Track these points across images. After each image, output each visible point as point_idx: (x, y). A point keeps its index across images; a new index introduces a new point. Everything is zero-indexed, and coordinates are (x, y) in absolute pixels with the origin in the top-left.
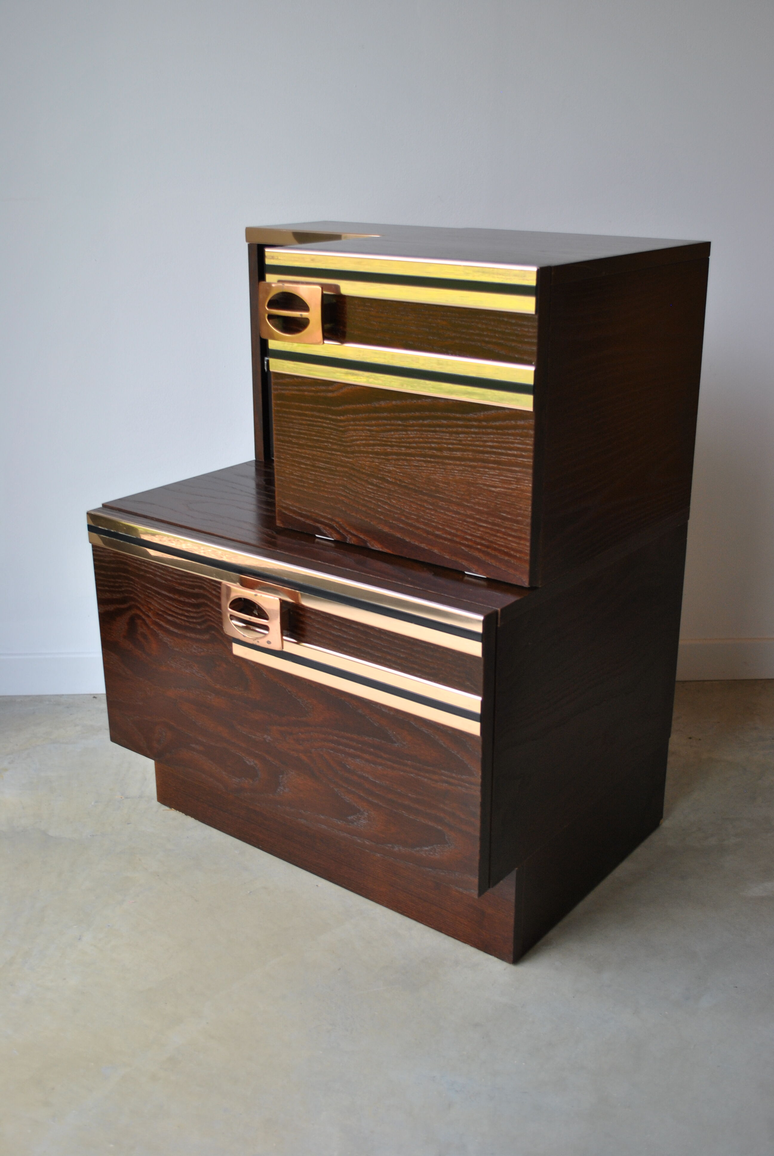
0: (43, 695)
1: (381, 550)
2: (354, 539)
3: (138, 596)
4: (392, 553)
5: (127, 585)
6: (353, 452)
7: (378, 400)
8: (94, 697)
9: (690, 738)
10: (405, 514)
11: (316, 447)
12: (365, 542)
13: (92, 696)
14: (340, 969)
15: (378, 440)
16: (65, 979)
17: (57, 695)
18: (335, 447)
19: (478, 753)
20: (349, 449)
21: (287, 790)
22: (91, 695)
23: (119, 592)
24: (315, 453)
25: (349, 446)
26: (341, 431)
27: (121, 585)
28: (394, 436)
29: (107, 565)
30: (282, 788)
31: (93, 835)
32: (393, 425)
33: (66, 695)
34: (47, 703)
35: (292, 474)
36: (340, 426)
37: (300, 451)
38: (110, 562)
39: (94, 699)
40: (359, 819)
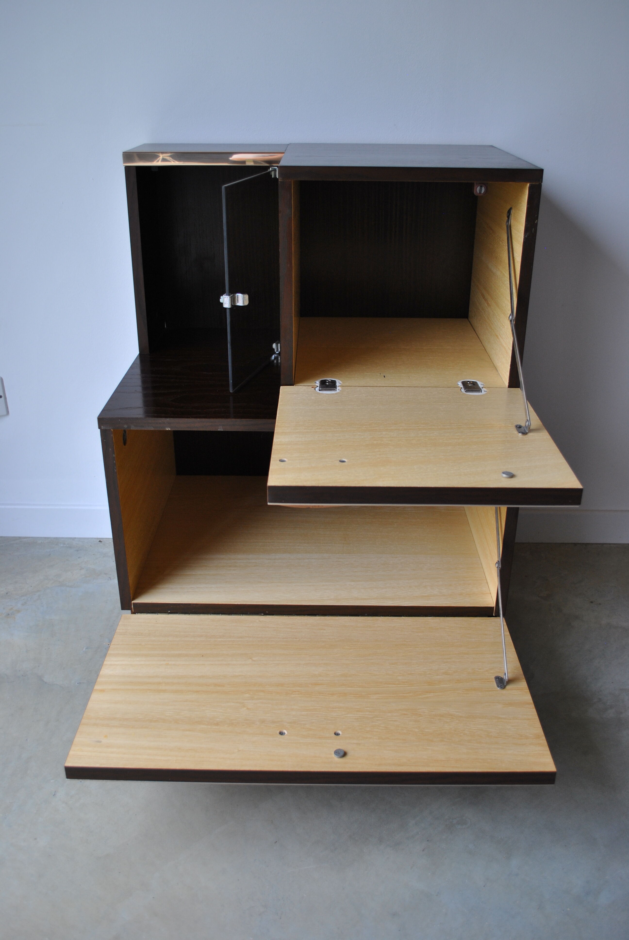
0: (59, 538)
8: (100, 541)
9: (592, 602)
13: (99, 540)
14: (276, 842)
16: (36, 839)
17: (71, 538)
22: (98, 538)
31: (80, 683)
33: (78, 538)
34: (62, 545)
39: (100, 542)
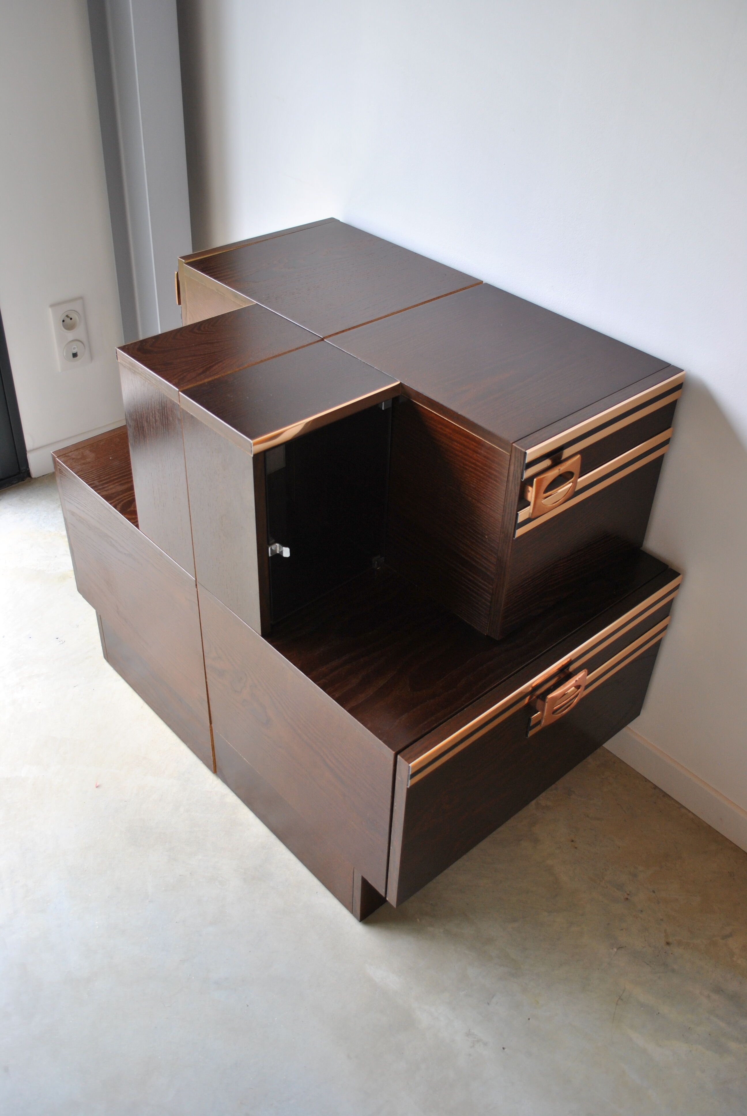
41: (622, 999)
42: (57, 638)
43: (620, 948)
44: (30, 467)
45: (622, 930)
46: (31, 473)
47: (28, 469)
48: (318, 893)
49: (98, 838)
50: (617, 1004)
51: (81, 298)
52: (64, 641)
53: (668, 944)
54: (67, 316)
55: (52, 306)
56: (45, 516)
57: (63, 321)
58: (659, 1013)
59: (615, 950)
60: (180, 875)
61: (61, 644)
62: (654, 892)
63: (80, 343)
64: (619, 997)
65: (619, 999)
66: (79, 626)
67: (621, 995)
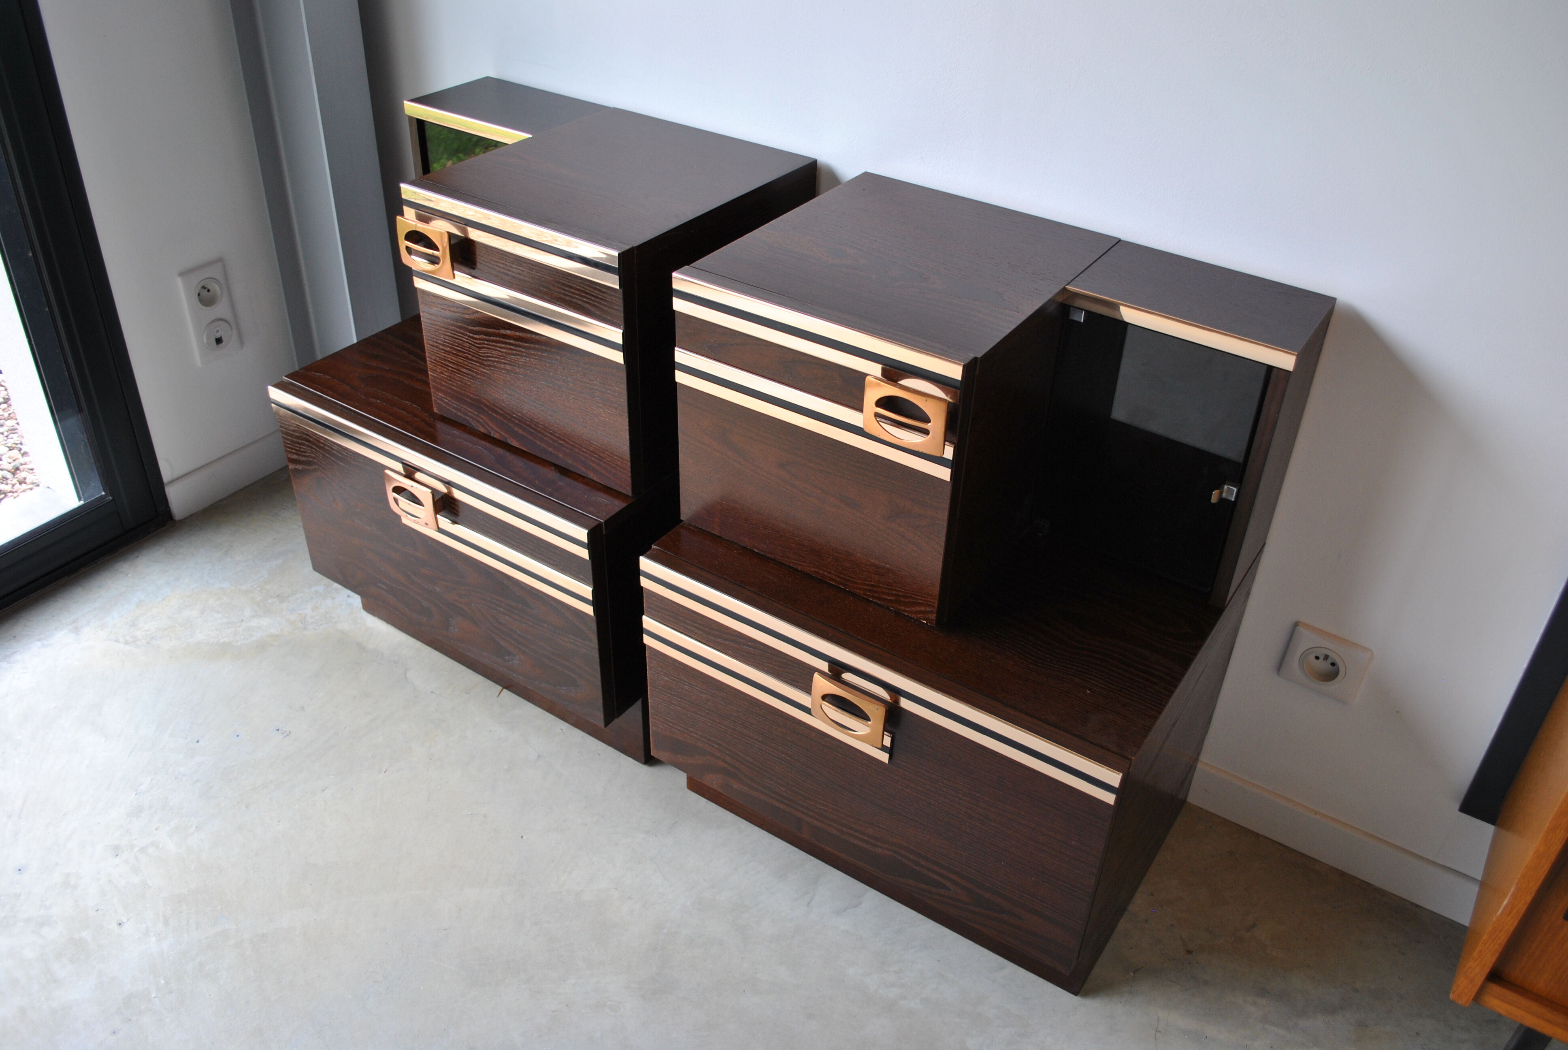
1: (518, 447)
2: (498, 435)
3: (320, 462)
4: (527, 450)
5: (310, 451)
6: (489, 366)
7: (505, 329)
10: (534, 423)
11: (458, 355)
12: (506, 439)
15: (508, 361)
18: (474, 359)
19: (594, 626)
20: (485, 363)
21: (456, 630)
23: (305, 456)
24: (459, 360)
25: (486, 360)
26: (477, 347)
27: (305, 451)
28: (520, 360)
29: (292, 433)
30: (452, 628)
32: (518, 351)
35: (442, 374)
36: (477, 343)
37: (446, 355)
38: (294, 431)
40: (513, 659)
41: (1159, 1031)
42: (278, 730)
43: (1136, 971)
44: (170, 506)
45: (1131, 948)
46: (173, 515)
47: (168, 509)
48: (746, 992)
49: (422, 988)
50: (1156, 1039)
51: (220, 260)
52: (290, 732)
53: (1189, 952)
54: (204, 287)
55: (181, 274)
56: (210, 569)
57: (199, 295)
58: (1206, 1037)
59: (1132, 974)
60: (554, 1011)
61: (285, 737)
62: (1152, 894)
63: (223, 322)
64: (1155, 1030)
65: (1157, 1031)
66: (304, 707)
67: (1157, 1027)
